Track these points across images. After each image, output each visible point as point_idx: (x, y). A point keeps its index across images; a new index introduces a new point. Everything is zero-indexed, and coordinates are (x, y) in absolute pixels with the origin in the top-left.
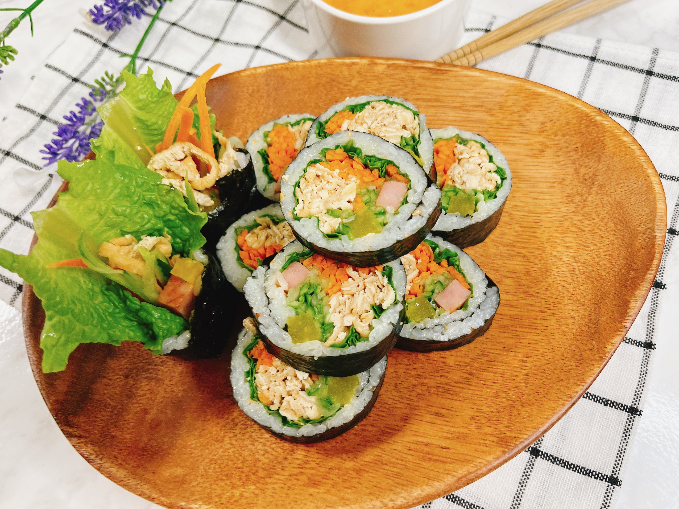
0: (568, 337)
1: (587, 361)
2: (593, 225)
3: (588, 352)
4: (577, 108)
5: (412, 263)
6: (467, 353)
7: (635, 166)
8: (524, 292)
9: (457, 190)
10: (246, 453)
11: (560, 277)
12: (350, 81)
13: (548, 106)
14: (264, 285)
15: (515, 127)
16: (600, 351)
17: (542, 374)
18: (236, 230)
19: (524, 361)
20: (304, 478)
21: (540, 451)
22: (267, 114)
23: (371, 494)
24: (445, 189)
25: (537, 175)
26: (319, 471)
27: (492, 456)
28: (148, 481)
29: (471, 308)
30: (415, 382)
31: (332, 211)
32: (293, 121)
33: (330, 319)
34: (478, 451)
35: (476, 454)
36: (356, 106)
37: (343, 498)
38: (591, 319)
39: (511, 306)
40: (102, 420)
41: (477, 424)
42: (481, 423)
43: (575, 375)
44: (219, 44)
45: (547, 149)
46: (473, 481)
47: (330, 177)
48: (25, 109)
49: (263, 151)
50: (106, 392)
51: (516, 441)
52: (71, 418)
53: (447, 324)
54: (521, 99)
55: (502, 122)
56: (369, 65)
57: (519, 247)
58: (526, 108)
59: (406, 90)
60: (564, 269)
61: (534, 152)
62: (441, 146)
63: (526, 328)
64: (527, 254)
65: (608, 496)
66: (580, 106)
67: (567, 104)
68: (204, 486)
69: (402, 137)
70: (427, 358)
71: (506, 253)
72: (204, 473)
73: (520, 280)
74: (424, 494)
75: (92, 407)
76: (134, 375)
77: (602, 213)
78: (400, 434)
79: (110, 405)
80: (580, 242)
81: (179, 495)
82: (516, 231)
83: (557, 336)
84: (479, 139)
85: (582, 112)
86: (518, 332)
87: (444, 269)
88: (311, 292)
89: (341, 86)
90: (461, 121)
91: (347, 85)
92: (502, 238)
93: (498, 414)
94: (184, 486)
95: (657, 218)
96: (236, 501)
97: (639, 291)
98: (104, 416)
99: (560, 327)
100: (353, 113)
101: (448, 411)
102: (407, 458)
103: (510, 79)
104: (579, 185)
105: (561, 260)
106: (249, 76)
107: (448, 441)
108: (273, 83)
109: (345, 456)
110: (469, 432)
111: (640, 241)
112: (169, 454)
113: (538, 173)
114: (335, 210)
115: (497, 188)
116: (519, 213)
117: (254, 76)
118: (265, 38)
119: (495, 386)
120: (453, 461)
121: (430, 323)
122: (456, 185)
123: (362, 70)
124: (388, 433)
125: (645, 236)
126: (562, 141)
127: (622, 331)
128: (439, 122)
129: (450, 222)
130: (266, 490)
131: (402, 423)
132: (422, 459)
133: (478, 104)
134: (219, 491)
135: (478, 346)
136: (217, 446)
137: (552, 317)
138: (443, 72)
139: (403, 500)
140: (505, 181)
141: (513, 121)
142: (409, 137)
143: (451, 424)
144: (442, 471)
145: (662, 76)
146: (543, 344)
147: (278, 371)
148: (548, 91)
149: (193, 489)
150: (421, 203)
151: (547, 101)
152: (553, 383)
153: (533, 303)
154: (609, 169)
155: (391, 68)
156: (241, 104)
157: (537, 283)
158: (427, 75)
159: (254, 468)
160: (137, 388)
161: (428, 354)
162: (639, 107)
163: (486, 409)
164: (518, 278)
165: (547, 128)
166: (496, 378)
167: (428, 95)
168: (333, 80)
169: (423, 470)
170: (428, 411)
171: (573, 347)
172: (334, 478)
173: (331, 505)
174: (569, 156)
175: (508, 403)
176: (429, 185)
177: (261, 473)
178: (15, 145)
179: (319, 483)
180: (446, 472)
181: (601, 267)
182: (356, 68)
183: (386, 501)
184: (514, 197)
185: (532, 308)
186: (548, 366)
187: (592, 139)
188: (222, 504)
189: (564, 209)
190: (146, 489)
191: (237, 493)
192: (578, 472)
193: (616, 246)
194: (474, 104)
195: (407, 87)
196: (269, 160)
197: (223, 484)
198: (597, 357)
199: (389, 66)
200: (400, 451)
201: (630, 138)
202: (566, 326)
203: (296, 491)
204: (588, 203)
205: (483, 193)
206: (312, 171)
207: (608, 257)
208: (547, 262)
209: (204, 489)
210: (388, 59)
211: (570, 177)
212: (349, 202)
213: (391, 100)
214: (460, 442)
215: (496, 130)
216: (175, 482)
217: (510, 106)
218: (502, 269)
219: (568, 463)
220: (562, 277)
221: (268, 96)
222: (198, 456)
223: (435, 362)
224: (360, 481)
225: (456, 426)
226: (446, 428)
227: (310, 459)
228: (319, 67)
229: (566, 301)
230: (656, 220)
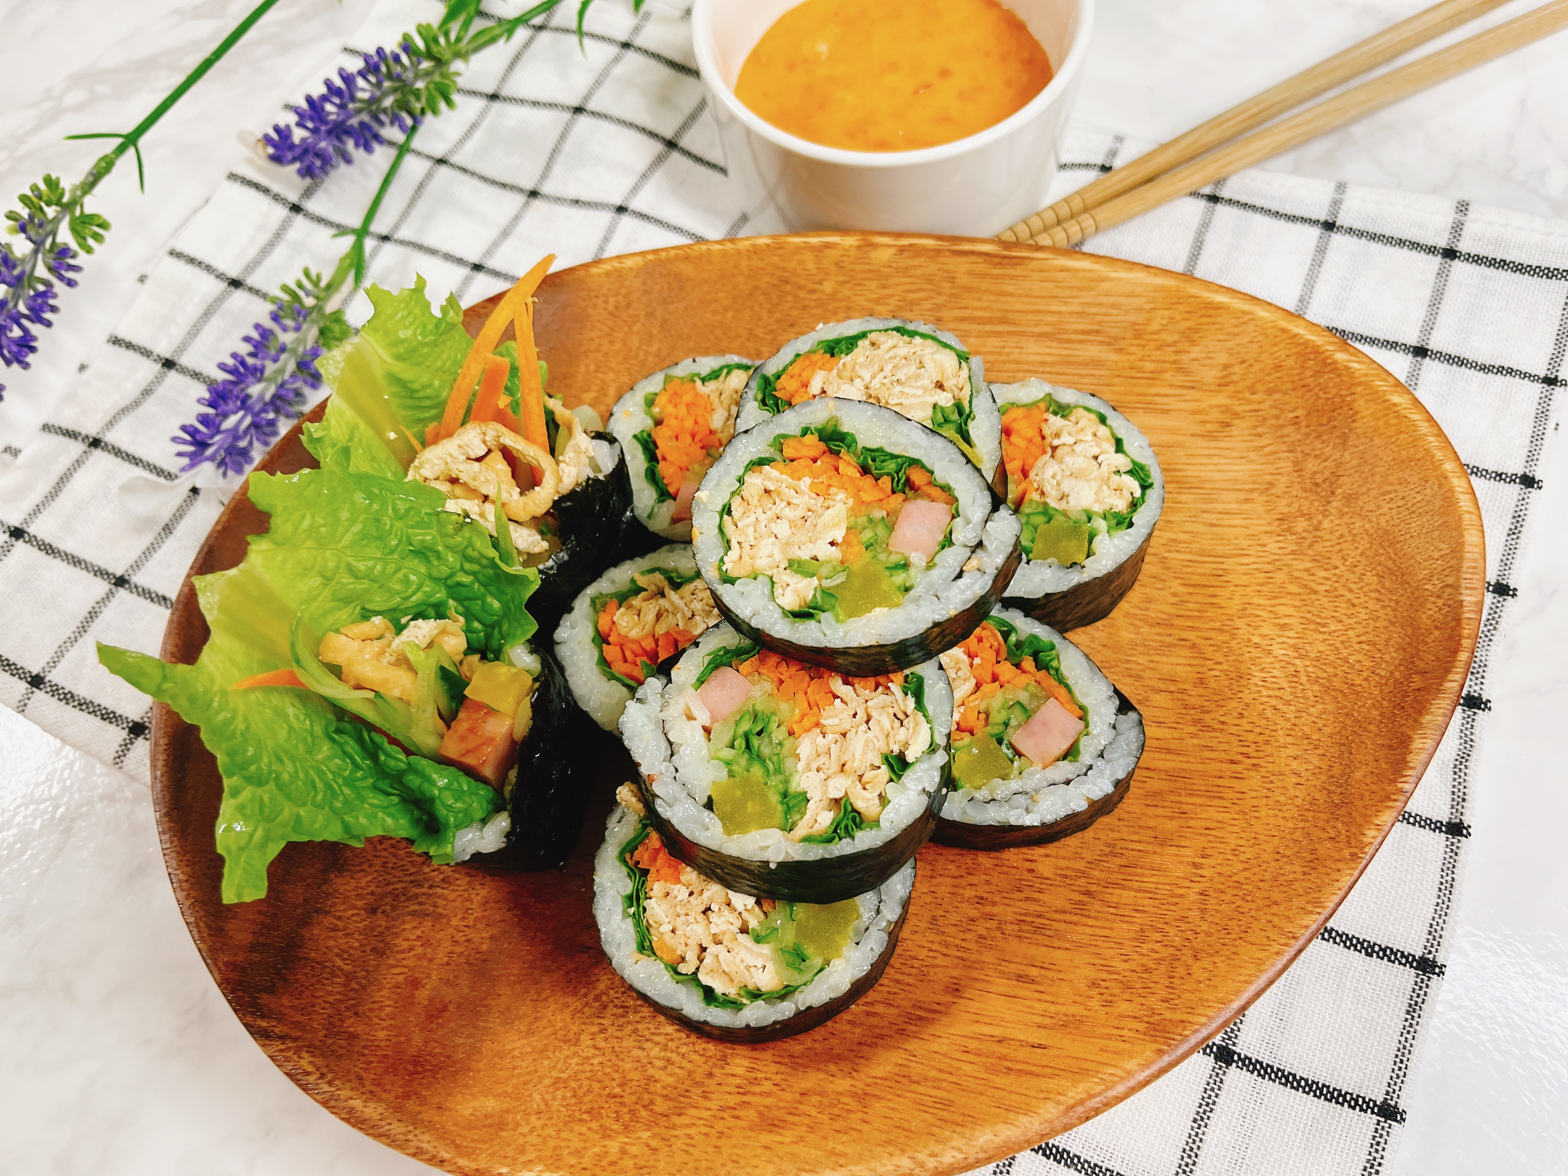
0: (1287, 814)
1: (1326, 863)
2: (1334, 579)
3: (1328, 844)
4: (1295, 336)
5: (962, 666)
6: (1079, 850)
7: (1418, 456)
8: (1195, 722)
9: (1050, 511)
10: (627, 1065)
11: (1268, 689)
12: (820, 283)
13: (1236, 330)
14: (662, 715)
15: (1168, 376)
16: (1353, 841)
17: (1235, 892)
18: (593, 601)
19: (1196, 865)
20: (751, 1114)
21: (1235, 1052)
22: (646, 353)
23: (889, 1142)
24: (1025, 509)
25: (1216, 476)
26: (780, 1100)
27: (1136, 1061)
28: (430, 1126)
29: (1086, 757)
30: (973, 913)
31: (799, 563)
32: (705, 372)
33: (799, 784)
34: (1107, 1051)
35: (1103, 1057)
36: (838, 342)
37: (832, 1153)
38: (1332, 777)
39: (1169, 751)
40: (326, 1002)
41: (1104, 997)
42: (1111, 995)
43: (1302, 892)
44: (537, 203)
45: (1235, 422)
46: (1097, 1111)
47: (793, 492)
48: (129, 346)
49: (645, 435)
50: (332, 943)
51: (1185, 1029)
52: (264, 998)
53: (1037, 791)
54: (1178, 318)
55: (1141, 364)
56: (859, 247)
57: (1183, 628)
58: (1191, 336)
59: (939, 300)
60: (1276, 673)
61: (1210, 427)
62: (1015, 420)
63: (1201, 796)
64: (1199, 641)
65: (1378, 1144)
66: (1301, 331)
67: (1274, 327)
68: (545, 1133)
69: (935, 406)
70: (997, 862)
71: (1153, 641)
72: (543, 1107)
73: (1185, 697)
74: (998, 1140)
75: (306, 974)
76: (388, 908)
77: (1352, 554)
78: (945, 1019)
79: (342, 970)
80: (1309, 616)
81: (494, 1153)
82: (1174, 595)
83: (1263, 812)
84: (1093, 403)
85: (1306, 343)
86: (1184, 806)
87: (1028, 676)
88: (759, 729)
89: (802, 294)
90: (1053, 364)
91: (814, 291)
92: (1147, 609)
93: (1145, 975)
94: (504, 1134)
95: (1466, 564)
96: (613, 1163)
97: (1429, 717)
98: (330, 993)
99: (1270, 794)
100: (833, 355)
101: (1043, 972)
102: (960, 1069)
103: (1156, 275)
104: (1304, 495)
105: (1269, 653)
106: (608, 274)
107: (1044, 1032)
108: (658, 288)
109: (832, 1068)
110: (1087, 1013)
111: (1431, 612)
112: (469, 1070)
113: (1219, 471)
114: (806, 561)
115: (1134, 505)
116: (1181, 556)
117: (619, 275)
118: (635, 189)
119: (1139, 918)
120: (1057, 1072)
121: (1002, 789)
122: (1048, 500)
123: (844, 259)
124: (921, 1018)
125: (1440, 603)
126: (1267, 405)
127: (1396, 800)
128: (1008, 366)
129: (1037, 579)
130: (673, 1140)
131: (949, 998)
132: (993, 1070)
133: (1090, 327)
134: (576, 1143)
135: (1102, 835)
136: (566, 1053)
137: (1252, 773)
138: (1015, 261)
139: (956, 1154)
140: (1148, 491)
141: (1164, 362)
142: (949, 404)
143: (1049, 998)
144: (1033, 1093)
145: (1477, 260)
146: (1236, 829)
147: (691, 894)
148: (1235, 301)
149: (521, 1140)
150: (980, 544)
151: (1234, 321)
152: (1257, 910)
153: (1214, 743)
154: (1365, 462)
155: (905, 254)
156: (592, 334)
157: (1222, 703)
158: (982, 268)
159: (646, 1096)
160: (396, 936)
161: (998, 855)
162: (1429, 327)
163: (1120, 965)
164: (1182, 691)
165: (1235, 378)
166: (1140, 902)
167: (985, 309)
168: (786, 281)
169: (995, 1091)
170: (1003, 972)
171: (1297, 835)
172: (813, 1112)
173: (808, 1167)
174: (1282, 436)
175: (1165, 952)
176: (995, 509)
177: (661, 1106)
178: (110, 424)
179: (781, 1124)
180: (1042, 1095)
181: (1352, 667)
182: (833, 254)
183: (921, 1156)
184: (1169, 522)
185: (1212, 755)
186: (1247, 874)
187: (1328, 399)
188: (585, 1169)
189: (1273, 547)
190: (426, 1141)
191: (614, 1146)
192: (1315, 1095)
193: (1381, 623)
194: (1081, 327)
195: (940, 293)
196: (659, 454)
197: (584, 1130)
198: (1346, 853)
199: (901, 250)
200: (945, 1055)
201: (1407, 396)
202: (1282, 791)
203: (734, 1140)
204: (1322, 534)
205: (1105, 518)
206: (755, 481)
207: (1367, 647)
208: (1241, 659)
209: (545, 1140)
210: (899, 235)
211: (1284, 479)
212: (832, 544)
213: (910, 327)
214: (1070, 1033)
215: (1129, 381)
216: (484, 1126)
217: (1157, 332)
218: (1148, 674)
219: (1294, 1076)
220: (1273, 689)
221: (649, 315)
222: (529, 1073)
223: (1014, 871)
224: (866, 1117)
225: (1061, 1000)
226: (1040, 1006)
227: (760, 1075)
228: (755, 253)
229: (1282, 740)
230: (1464, 569)
